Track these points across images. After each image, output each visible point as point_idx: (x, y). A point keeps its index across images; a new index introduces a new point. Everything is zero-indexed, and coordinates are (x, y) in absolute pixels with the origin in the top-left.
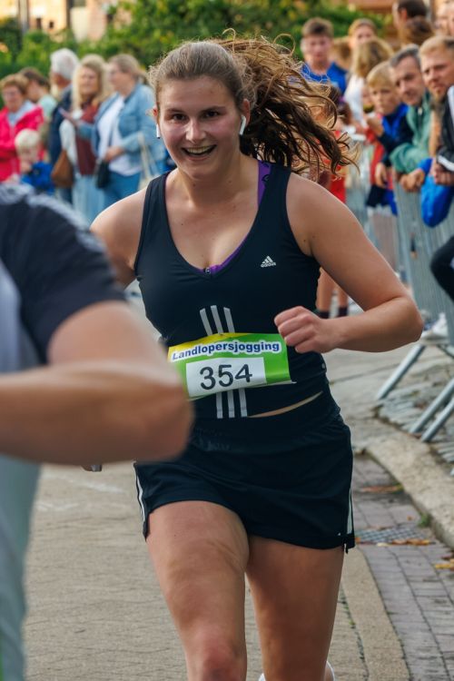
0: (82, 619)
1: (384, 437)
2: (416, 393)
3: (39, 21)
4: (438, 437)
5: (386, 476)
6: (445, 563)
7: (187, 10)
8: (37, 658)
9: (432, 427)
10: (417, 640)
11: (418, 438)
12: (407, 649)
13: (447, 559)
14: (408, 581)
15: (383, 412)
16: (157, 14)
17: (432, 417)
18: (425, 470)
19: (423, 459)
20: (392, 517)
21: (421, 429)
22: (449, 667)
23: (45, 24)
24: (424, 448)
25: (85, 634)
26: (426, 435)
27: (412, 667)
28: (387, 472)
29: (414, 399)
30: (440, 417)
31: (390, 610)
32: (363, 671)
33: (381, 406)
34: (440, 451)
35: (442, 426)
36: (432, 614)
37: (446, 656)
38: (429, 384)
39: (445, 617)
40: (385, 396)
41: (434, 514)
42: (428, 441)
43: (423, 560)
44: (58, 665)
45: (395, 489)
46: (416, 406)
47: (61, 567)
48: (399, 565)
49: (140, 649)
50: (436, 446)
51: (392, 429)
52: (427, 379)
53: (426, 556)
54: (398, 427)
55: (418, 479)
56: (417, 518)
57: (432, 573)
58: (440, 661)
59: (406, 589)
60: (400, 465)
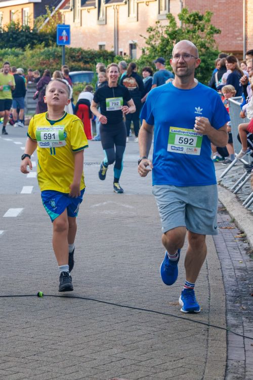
0: (115, 252)
1: (221, 192)
2: (233, 176)
3: (121, 52)
4: (239, 192)
5: (221, 205)
6: (238, 236)
7: (167, 51)
8: (98, 265)
9: (237, 188)
10: (226, 263)
11: (232, 192)
12: (222, 266)
13: (238, 234)
14: (225, 241)
15: (222, 183)
16: (157, 52)
17: (238, 185)
18: (234, 203)
19: (233, 199)
20: (222, 219)
21: (234, 189)
22: (236, 272)
23: (123, 54)
24: (234, 195)
25: (115, 257)
26: (235, 191)
27: (223, 272)
28: (222, 203)
29: (232, 179)
30: (240, 185)
31: (218, 251)
32: (207, 273)
33: (221, 181)
34: (239, 197)
35: (241, 188)
36: (232, 253)
37: (235, 268)
38: (237, 174)
39: (236, 254)
40: (223, 177)
41: (236, 218)
42: (236, 193)
43: (231, 234)
44: (104, 268)
45: (224, 209)
46: (232, 181)
47: (110, 234)
48: (222, 236)
49: (133, 263)
50: (238, 195)
51: (224, 189)
52: (237, 172)
53: (232, 233)
54: (226, 188)
55: (232, 206)
56: (230, 219)
57: (233, 238)
58: (233, 270)
59: (224, 244)
60: (226, 201)
